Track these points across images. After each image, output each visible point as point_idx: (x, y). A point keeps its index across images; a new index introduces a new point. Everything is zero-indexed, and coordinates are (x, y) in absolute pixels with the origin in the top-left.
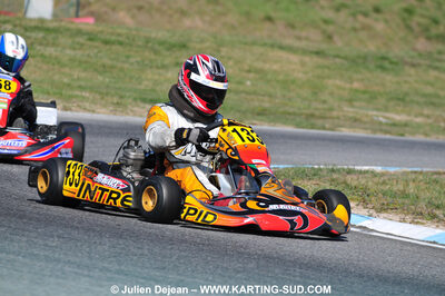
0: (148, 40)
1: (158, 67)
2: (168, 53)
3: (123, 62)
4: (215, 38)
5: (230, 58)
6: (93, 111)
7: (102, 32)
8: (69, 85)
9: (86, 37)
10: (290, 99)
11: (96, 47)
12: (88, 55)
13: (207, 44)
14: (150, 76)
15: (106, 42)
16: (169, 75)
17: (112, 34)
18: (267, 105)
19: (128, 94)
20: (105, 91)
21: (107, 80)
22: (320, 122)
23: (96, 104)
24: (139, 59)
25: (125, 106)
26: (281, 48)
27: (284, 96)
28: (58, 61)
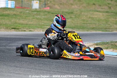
0: (63, 12)
2: (68, 15)
4: (80, 10)
5: (84, 15)
7: (51, 11)
8: (44, 25)
9: (47, 12)
10: (100, 24)
12: (48, 17)
13: (78, 12)
15: (52, 13)
17: (54, 11)
18: (94, 26)
22: (108, 30)
26: (97, 11)
27: (99, 24)
28: (41, 19)
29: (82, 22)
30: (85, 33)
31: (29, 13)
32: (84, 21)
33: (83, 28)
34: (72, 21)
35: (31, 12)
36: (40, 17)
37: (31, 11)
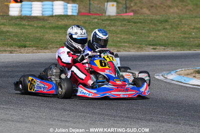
0: (152, 20)
1: (156, 31)
2: (159, 25)
3: (142, 30)
4: (180, 16)
5: (185, 24)
6: (129, 51)
7: (133, 18)
8: (120, 42)
9: (127, 21)
11: (131, 25)
12: (128, 29)
13: (177, 19)
14: (153, 35)
16: (161, 33)
17: (137, 19)
19: (143, 43)
20: (134, 42)
21: (135, 38)
23: (130, 48)
24: (148, 28)
25: (142, 48)
28: (116, 32)
29: (182, 36)
30: (185, 53)
31: (97, 23)
32: (185, 34)
33: (183, 45)
34: (166, 34)
35: (101, 21)
36: (114, 29)
37: (101, 19)
